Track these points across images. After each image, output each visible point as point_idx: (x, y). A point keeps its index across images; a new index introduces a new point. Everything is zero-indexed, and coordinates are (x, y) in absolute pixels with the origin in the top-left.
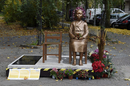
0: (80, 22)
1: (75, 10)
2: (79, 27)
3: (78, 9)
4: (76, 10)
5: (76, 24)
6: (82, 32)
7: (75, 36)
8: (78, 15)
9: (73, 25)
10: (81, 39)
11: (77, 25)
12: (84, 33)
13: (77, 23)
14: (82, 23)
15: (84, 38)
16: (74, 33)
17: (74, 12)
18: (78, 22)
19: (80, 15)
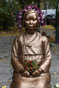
0: (35, 35)
1: (22, 11)
2: (32, 48)
3: (27, 9)
4: (24, 12)
5: (26, 40)
6: (37, 56)
7: (23, 68)
8: (28, 22)
9: (19, 42)
10: (37, 75)
11: (28, 41)
12: (42, 58)
13: (28, 39)
14: (38, 37)
15: (43, 72)
16: (21, 60)
17: (21, 15)
18: (29, 35)
19: (32, 21)
